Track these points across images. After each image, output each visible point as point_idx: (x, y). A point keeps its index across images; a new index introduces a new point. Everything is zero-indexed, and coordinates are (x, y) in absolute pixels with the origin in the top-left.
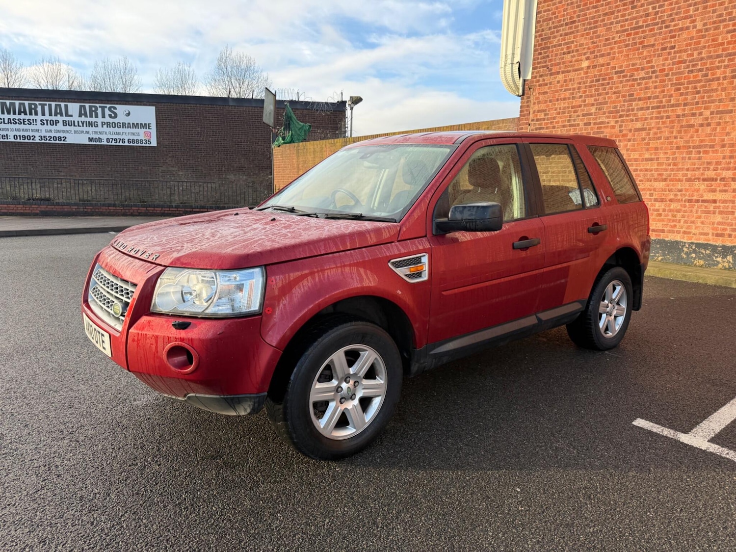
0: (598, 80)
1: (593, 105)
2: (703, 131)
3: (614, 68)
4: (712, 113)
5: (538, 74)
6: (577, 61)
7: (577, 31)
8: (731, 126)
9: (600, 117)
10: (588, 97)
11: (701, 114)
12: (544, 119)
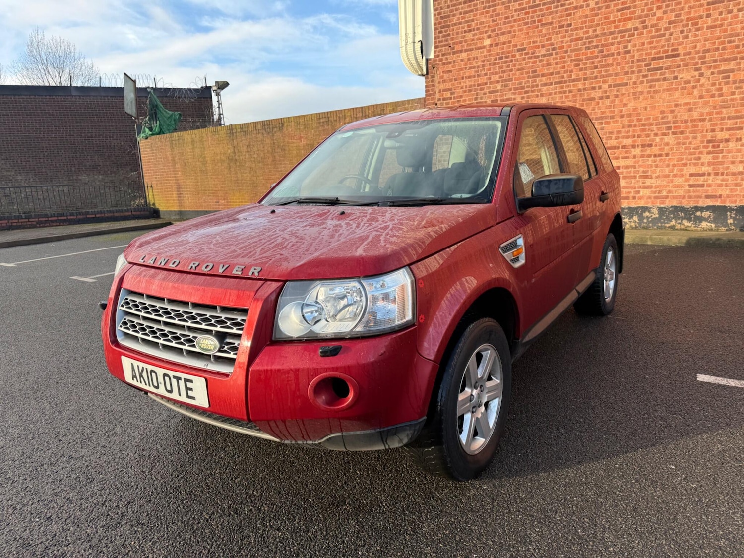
0: (501, 58)
1: (498, 82)
2: (603, 103)
3: (516, 46)
4: (610, 86)
5: (441, 53)
6: (479, 39)
7: (477, 10)
8: (628, 98)
9: (506, 94)
10: (492, 74)
11: (600, 88)
12: (451, 98)
